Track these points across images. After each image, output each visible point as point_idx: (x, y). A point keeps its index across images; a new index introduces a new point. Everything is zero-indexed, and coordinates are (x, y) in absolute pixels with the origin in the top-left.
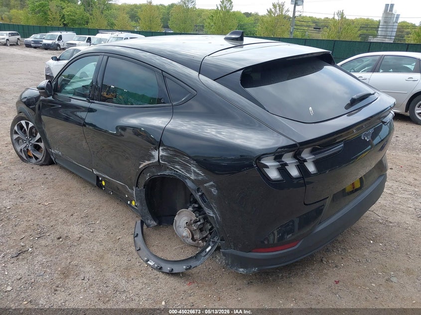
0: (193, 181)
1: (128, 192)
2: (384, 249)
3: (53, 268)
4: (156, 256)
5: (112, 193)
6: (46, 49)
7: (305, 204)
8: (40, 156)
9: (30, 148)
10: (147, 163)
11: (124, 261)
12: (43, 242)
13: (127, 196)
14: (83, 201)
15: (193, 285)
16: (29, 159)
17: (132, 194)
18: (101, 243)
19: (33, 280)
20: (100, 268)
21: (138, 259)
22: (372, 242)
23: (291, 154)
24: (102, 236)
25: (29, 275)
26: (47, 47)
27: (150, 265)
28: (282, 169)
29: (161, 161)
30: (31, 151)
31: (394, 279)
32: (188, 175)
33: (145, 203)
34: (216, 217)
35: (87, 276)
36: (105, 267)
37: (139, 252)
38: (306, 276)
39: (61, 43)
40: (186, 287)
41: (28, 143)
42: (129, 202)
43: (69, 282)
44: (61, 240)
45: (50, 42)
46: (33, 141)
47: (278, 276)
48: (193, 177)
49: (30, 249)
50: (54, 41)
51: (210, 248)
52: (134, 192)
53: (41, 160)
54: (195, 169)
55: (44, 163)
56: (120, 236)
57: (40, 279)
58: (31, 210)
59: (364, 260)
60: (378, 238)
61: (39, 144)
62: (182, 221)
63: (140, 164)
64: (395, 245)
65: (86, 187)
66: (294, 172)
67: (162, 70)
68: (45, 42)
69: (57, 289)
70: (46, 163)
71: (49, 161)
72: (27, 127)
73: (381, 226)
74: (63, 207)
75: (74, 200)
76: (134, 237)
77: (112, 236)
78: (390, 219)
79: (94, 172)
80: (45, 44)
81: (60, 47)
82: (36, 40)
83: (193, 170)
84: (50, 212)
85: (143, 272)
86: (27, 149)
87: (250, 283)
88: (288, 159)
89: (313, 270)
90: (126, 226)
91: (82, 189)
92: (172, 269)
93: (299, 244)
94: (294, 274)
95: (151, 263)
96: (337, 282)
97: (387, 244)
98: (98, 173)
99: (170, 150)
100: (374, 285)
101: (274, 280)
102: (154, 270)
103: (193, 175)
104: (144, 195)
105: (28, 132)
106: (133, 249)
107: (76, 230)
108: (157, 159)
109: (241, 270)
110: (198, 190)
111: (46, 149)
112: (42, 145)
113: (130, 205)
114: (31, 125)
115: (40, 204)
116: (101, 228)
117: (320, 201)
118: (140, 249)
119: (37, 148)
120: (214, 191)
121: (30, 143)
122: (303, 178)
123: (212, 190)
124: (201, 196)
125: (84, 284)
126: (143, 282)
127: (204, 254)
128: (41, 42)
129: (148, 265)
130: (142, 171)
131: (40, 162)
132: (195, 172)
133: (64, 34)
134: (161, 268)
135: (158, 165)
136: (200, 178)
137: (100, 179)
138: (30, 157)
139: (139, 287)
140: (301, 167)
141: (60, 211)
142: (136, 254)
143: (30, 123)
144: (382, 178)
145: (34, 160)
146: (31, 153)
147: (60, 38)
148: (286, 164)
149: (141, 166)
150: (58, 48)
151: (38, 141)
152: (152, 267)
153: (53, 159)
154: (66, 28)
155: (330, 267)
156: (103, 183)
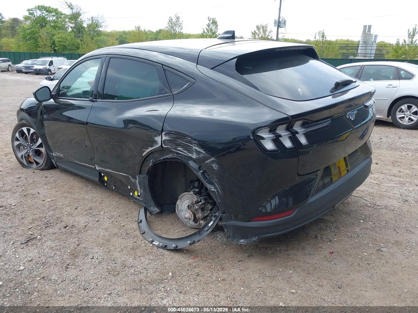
0: (194, 160)
1: (131, 182)
2: (374, 226)
3: (62, 250)
4: (160, 237)
5: (114, 188)
6: (37, 74)
7: (299, 175)
8: (41, 161)
9: (31, 154)
10: (150, 149)
11: (130, 243)
12: (50, 230)
13: (129, 187)
14: (86, 197)
15: (197, 259)
16: (30, 164)
17: (135, 183)
18: (106, 230)
19: (44, 261)
20: (108, 249)
21: (143, 241)
22: (362, 221)
23: (285, 126)
24: (107, 224)
25: (39, 257)
26: (38, 72)
27: (155, 245)
28: (277, 140)
29: (163, 146)
30: (32, 157)
31: (384, 250)
32: (190, 155)
33: (149, 190)
34: (218, 191)
35: (96, 256)
36: (112, 248)
37: (144, 235)
38: (303, 249)
39: (52, 68)
40: (191, 261)
41: (29, 149)
42: (131, 194)
43: (79, 261)
44: (68, 228)
45: (41, 67)
46: (34, 147)
47: (276, 250)
48: (194, 156)
49: (39, 237)
50: (45, 66)
51: (212, 222)
52: (137, 181)
53: (42, 165)
54: (196, 148)
55: (44, 168)
56: (124, 223)
57: (50, 260)
58: (36, 206)
59: (356, 236)
60: (368, 218)
61: (40, 149)
62: (183, 205)
63: (144, 152)
64: (383, 223)
65: (88, 186)
66: (288, 144)
67: (162, 65)
68: (36, 67)
69: (69, 267)
70: (46, 168)
71: (50, 166)
72: (29, 133)
73: (370, 209)
74: (67, 202)
75: (77, 197)
76: (138, 223)
77: (116, 223)
78: (378, 203)
79: (97, 168)
80: (36, 70)
81: (51, 72)
82: (27, 65)
83: (195, 149)
84: (55, 207)
85: (149, 250)
86: (29, 155)
87: (251, 256)
88: (282, 131)
89: (309, 244)
90: (130, 216)
91: (84, 188)
92: (177, 246)
93: (295, 212)
94: (291, 247)
95: (156, 243)
96: (331, 253)
97: (376, 223)
98: (100, 168)
99: (172, 134)
100: (366, 254)
101: (273, 253)
102: (159, 249)
103: (194, 154)
104: (147, 182)
105: (29, 138)
106: (138, 233)
107: (81, 220)
108: (159, 144)
109: (242, 241)
110: (200, 168)
111: (47, 153)
112: (43, 150)
113: (133, 196)
114: (32, 131)
115: (44, 201)
116: (105, 217)
117: (312, 173)
118: (144, 233)
119: (38, 153)
120: (215, 166)
121: (31, 148)
122: (296, 148)
123: (213, 165)
124: (203, 173)
125: (93, 262)
126: (149, 259)
127: (206, 228)
128: (32, 68)
129: (153, 245)
130: (146, 158)
131: (41, 167)
132: (196, 151)
133: (55, 59)
134: (166, 246)
135: (161, 150)
136: (201, 156)
137: (103, 175)
138: (31, 163)
139: (147, 262)
140: (293, 138)
141: (64, 206)
142: (141, 237)
143: (31, 129)
144: (368, 160)
145: (34, 165)
146: (32, 159)
147: (51, 63)
148: (280, 136)
149: (144, 154)
150: (49, 72)
151: (38, 147)
152: (158, 247)
153: (54, 163)
154: (56, 54)
155: (325, 241)
156: (106, 179)
